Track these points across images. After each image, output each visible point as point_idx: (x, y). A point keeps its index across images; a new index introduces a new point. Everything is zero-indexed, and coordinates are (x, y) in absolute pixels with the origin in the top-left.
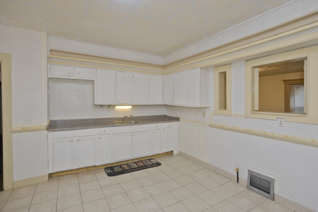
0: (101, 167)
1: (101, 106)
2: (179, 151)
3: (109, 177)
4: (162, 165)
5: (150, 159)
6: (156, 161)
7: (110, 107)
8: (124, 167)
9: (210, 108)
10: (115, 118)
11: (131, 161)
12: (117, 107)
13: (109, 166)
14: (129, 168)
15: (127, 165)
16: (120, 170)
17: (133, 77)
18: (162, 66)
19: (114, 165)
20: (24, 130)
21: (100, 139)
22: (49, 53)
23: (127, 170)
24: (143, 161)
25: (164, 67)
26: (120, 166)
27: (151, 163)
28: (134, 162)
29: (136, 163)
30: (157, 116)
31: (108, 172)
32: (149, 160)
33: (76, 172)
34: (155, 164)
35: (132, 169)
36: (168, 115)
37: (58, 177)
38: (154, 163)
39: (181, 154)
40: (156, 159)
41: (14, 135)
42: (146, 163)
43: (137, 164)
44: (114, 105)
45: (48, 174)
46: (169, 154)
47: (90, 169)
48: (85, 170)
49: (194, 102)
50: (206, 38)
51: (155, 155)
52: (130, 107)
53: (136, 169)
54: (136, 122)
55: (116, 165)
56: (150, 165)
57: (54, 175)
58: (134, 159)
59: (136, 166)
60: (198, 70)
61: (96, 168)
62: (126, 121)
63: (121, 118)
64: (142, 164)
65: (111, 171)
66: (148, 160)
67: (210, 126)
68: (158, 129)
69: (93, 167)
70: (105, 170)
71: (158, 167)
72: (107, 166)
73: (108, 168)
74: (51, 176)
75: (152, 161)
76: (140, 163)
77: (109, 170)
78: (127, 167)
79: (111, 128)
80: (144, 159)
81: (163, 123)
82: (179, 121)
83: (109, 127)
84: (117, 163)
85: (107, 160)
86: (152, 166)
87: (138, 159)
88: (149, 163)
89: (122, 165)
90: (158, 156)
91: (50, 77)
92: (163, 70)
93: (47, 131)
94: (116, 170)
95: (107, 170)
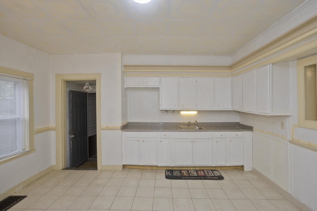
0: (163, 168)
1: (166, 111)
2: (253, 168)
3: (166, 179)
4: (225, 179)
5: (214, 170)
6: (220, 173)
7: (174, 112)
8: (183, 173)
9: (291, 117)
10: (180, 123)
11: (192, 169)
12: (182, 113)
13: (170, 169)
14: (187, 175)
15: (187, 171)
16: (179, 174)
17: (196, 82)
18: (228, 67)
19: (175, 169)
20: (107, 129)
21: (161, 142)
22: (123, 68)
23: (185, 176)
24: (205, 171)
25: (231, 67)
26: (181, 170)
27: (213, 175)
28: (196, 170)
29: (197, 171)
30: (226, 123)
31: (167, 174)
32: (212, 170)
33: (142, 168)
34: (216, 177)
35: (190, 176)
36: (241, 123)
37: (129, 169)
38: (216, 175)
39: (254, 172)
40: (220, 172)
41: (102, 131)
42: (207, 173)
43: (197, 173)
44: (180, 111)
45: (122, 165)
46: (239, 169)
47: (154, 168)
48: (149, 168)
49: (265, 109)
50: (276, 23)
51: (221, 167)
52: (195, 113)
53: (194, 178)
54: (201, 129)
55: (177, 169)
56: (210, 176)
57: (126, 167)
58: (195, 167)
59: (195, 174)
60: (269, 67)
61: (158, 168)
62: (190, 126)
63: (186, 123)
64: (203, 173)
65: (170, 174)
66: (210, 171)
67: (292, 142)
68: (223, 138)
69: (156, 167)
70: (166, 172)
71: (219, 181)
72: (168, 168)
73: (168, 170)
74: (124, 166)
75: (215, 172)
76: (200, 172)
77: (169, 173)
78: (186, 173)
79: (172, 132)
80: (207, 169)
81: (229, 131)
82: (252, 130)
83: (170, 131)
84: (178, 167)
85: (167, 162)
86: (212, 178)
87: (200, 167)
88: (211, 174)
89: (183, 170)
90: (224, 168)
91: (126, 87)
92: (230, 71)
93: (121, 130)
94: (175, 174)
95: (167, 172)
